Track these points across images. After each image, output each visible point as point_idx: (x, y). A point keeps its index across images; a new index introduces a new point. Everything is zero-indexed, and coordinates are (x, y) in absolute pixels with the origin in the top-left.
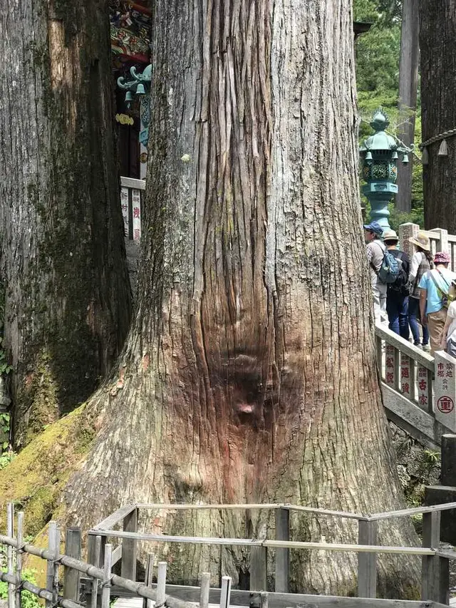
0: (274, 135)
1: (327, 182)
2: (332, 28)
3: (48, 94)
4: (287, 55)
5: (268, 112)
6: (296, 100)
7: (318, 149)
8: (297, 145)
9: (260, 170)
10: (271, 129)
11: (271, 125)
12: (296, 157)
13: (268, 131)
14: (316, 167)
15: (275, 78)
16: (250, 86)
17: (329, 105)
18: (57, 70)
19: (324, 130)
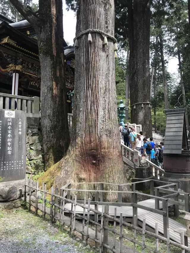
1: (110, 114)
2: (111, 83)
3: (52, 96)
4: (102, 88)
5: (98, 100)
6: (104, 97)
7: (109, 107)
8: (104, 106)
9: (96, 112)
10: (99, 103)
12: (104, 109)
14: (108, 111)
15: (100, 93)
16: (94, 95)
17: (111, 98)
18: (54, 91)
19: (110, 103)
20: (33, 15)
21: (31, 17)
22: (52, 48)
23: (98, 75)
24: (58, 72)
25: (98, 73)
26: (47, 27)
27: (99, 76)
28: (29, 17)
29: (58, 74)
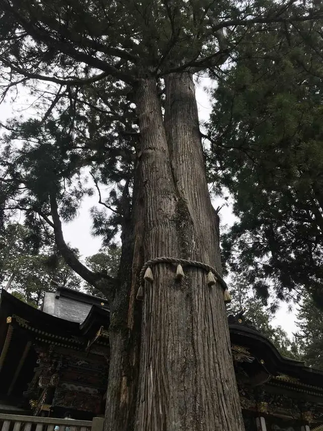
0: (170, 401)
1: (202, 425)
2: (202, 347)
3: (118, 408)
4: (176, 361)
5: (166, 390)
6: (182, 382)
7: (195, 406)
8: (182, 404)
10: (168, 398)
11: (168, 396)
12: (182, 412)
13: (167, 399)
14: (194, 417)
16: (158, 378)
17: (202, 382)
18: (123, 397)
19: (198, 395)
20: (102, 279)
21: (100, 281)
22: (127, 318)
23: (165, 334)
24: (135, 357)
25: (165, 331)
26: (124, 288)
27: (167, 336)
28: (97, 283)
29: (134, 361)
